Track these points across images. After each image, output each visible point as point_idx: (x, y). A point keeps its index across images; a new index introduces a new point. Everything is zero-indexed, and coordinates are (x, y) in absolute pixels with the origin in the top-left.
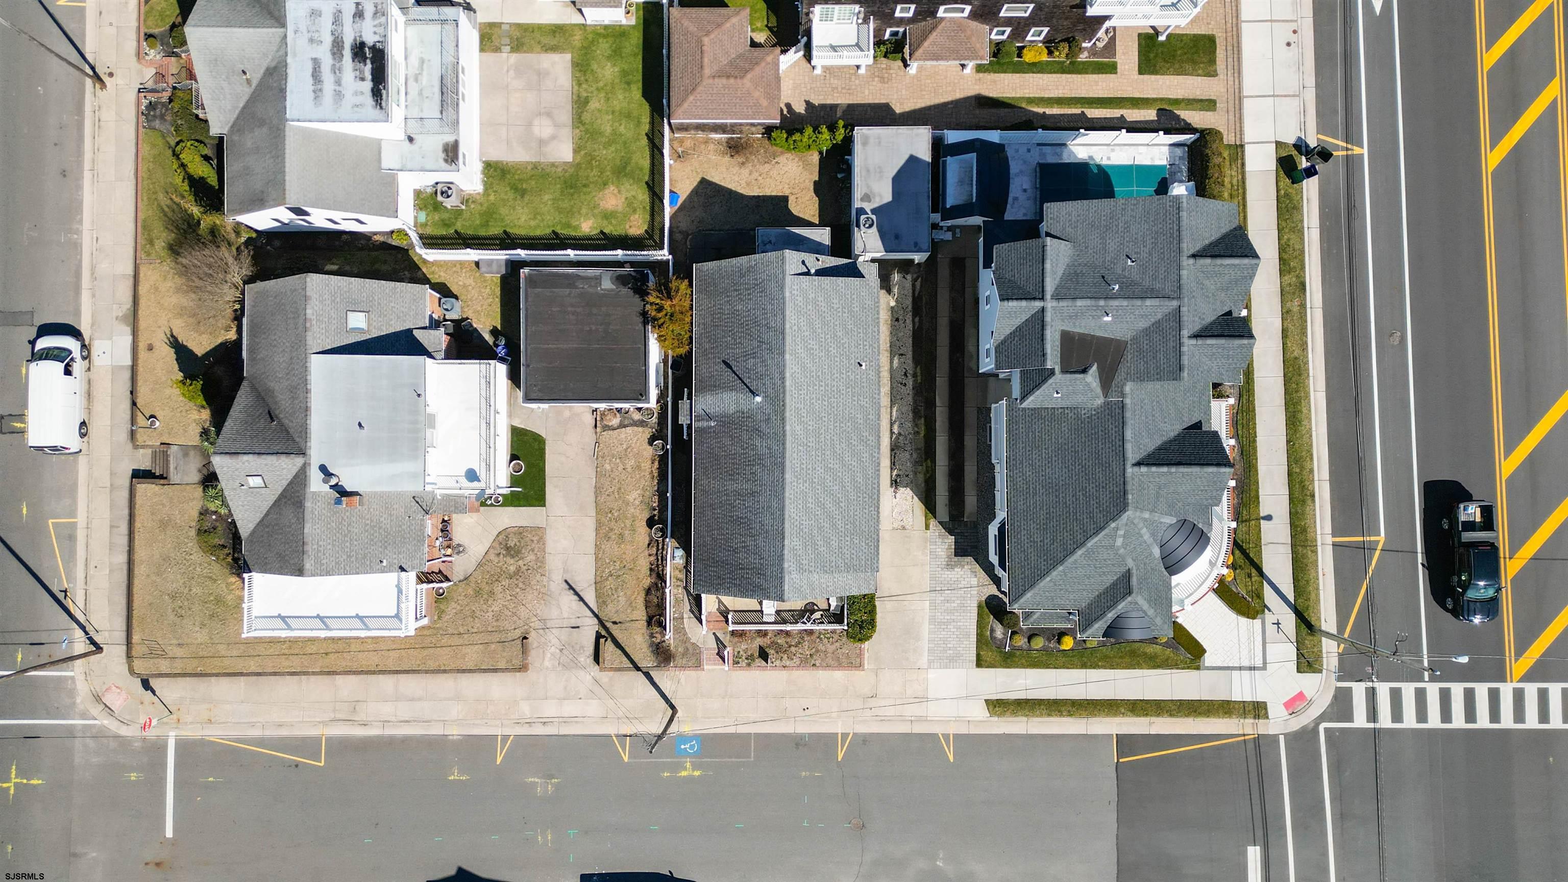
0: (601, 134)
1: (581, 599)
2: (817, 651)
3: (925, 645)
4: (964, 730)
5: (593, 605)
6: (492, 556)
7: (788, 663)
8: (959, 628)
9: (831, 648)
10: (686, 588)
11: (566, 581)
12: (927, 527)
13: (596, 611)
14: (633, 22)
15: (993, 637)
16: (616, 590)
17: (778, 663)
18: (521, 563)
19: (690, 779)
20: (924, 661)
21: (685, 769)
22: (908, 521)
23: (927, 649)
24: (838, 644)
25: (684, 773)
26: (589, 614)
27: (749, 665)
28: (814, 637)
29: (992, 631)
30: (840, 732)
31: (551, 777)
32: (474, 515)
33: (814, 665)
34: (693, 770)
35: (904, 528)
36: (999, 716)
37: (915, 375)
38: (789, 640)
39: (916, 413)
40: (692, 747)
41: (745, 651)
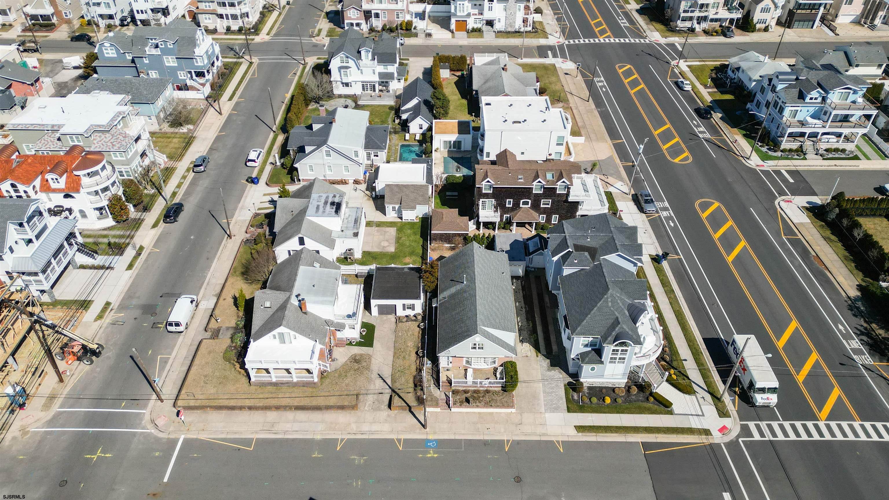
0: (405, 245)
1: (385, 381)
2: (492, 399)
3: (542, 403)
4: (566, 439)
5: (390, 383)
6: (348, 363)
7: (479, 404)
8: (557, 395)
9: (498, 398)
10: (432, 376)
11: (379, 375)
12: (537, 356)
13: (391, 386)
14: (418, 221)
15: (574, 400)
16: (401, 376)
17: (474, 404)
18: (360, 366)
19: (432, 458)
20: (543, 410)
21: (430, 453)
22: (529, 354)
23: (543, 404)
24: (502, 397)
25: (429, 455)
26: (388, 387)
27: (461, 405)
28: (490, 394)
29: (572, 396)
30: (505, 439)
31: (363, 456)
32: (343, 348)
33: (491, 406)
34: (434, 454)
35: (527, 356)
36: (582, 432)
37: (525, 308)
38: (479, 395)
39: (528, 319)
40: (433, 444)
41: (459, 399)
